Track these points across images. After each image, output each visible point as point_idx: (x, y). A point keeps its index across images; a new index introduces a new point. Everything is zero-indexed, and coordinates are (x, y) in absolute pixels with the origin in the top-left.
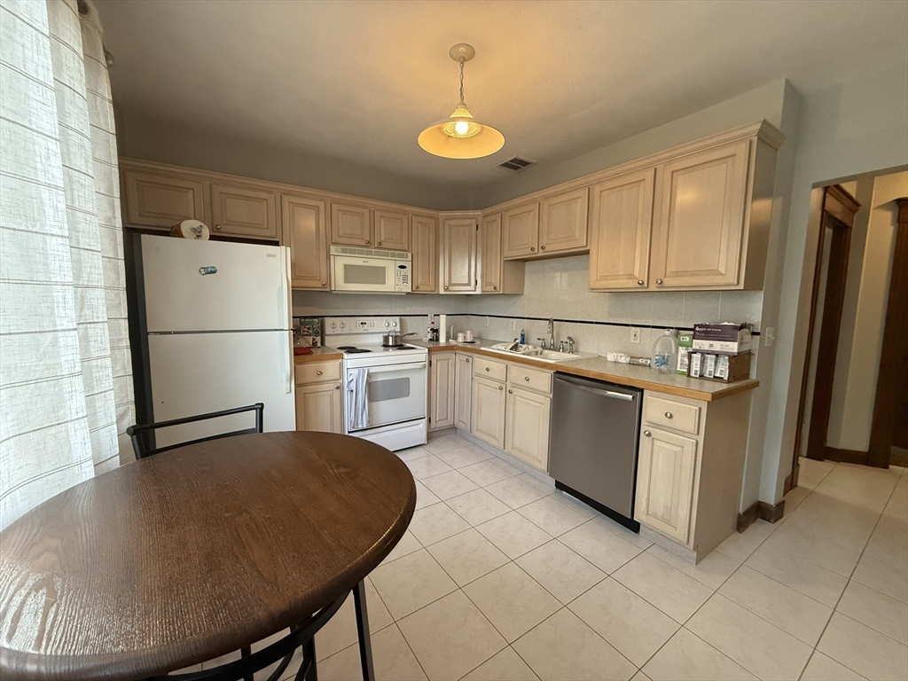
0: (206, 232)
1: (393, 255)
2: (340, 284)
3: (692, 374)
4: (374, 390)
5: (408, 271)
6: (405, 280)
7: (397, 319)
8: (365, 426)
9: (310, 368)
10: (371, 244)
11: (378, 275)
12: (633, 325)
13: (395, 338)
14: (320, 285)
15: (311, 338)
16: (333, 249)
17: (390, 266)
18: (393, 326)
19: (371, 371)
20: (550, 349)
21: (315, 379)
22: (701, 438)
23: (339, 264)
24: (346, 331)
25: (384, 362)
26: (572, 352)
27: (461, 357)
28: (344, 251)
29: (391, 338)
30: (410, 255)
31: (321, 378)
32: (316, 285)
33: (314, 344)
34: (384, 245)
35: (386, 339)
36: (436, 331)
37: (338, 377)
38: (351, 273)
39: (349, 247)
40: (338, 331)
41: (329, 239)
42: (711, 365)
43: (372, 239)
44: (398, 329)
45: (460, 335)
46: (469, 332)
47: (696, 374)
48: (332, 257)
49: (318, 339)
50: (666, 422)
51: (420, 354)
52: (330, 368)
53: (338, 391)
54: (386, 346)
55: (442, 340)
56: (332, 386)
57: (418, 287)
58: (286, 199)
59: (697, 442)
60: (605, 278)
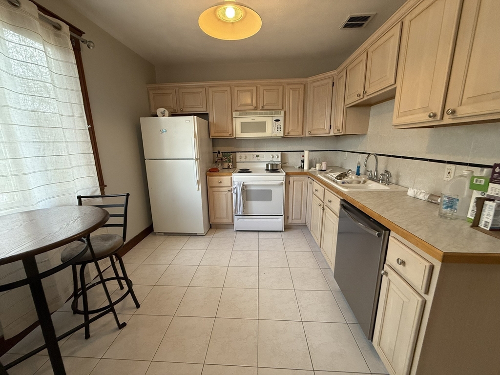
1: (271, 113)
2: (239, 134)
5: (281, 123)
6: (279, 127)
7: (279, 154)
9: (215, 180)
10: (257, 109)
11: (262, 127)
12: (449, 162)
14: (228, 135)
15: (227, 163)
16: (234, 114)
17: (269, 120)
18: (276, 158)
21: (218, 185)
22: (430, 298)
23: (238, 123)
24: (247, 160)
28: (240, 114)
30: (282, 112)
31: (221, 185)
32: (226, 135)
33: (229, 167)
34: (266, 107)
35: (267, 165)
36: (303, 161)
37: (230, 185)
38: (245, 127)
39: (243, 111)
40: (243, 160)
41: (233, 108)
43: (258, 104)
44: (279, 159)
45: (318, 165)
46: (324, 163)
48: (234, 119)
49: (231, 164)
51: (280, 176)
52: (225, 180)
53: (230, 193)
55: (306, 168)
56: (226, 189)
57: (288, 133)
59: (425, 302)
60: (405, 113)
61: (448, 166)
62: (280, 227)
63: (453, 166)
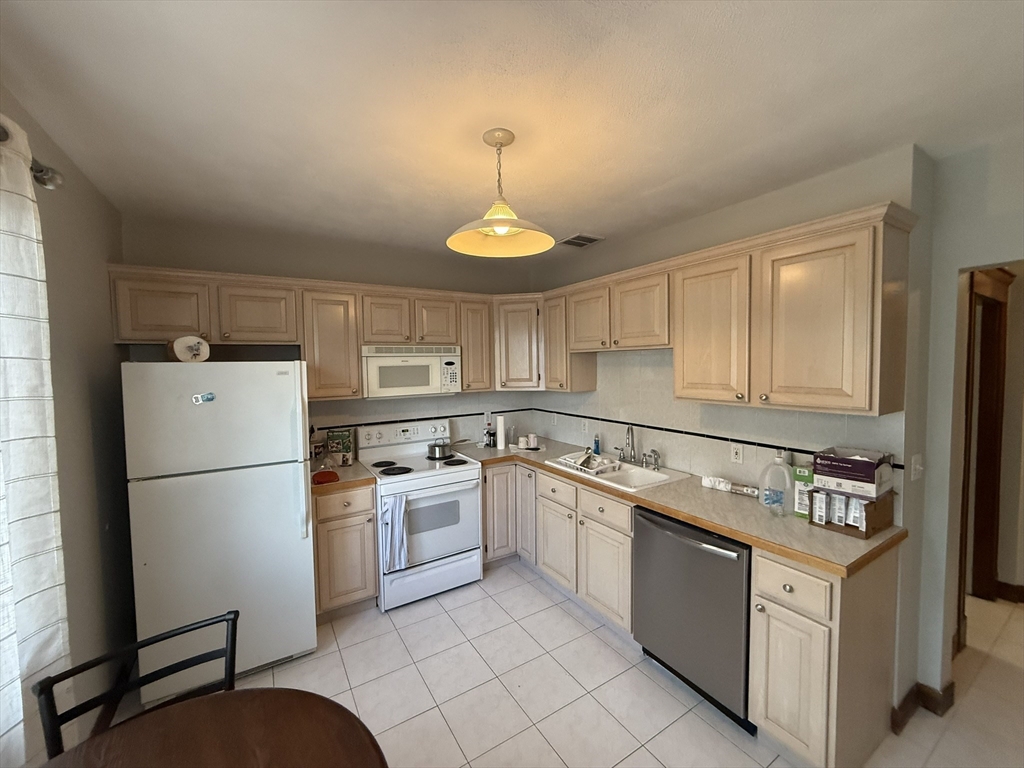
0: (205, 351)
1: (438, 351)
2: (374, 389)
3: (816, 520)
4: (413, 519)
5: (457, 368)
6: (453, 375)
7: (446, 422)
8: (403, 567)
9: (334, 500)
10: (412, 340)
11: (421, 375)
12: (732, 440)
13: (443, 447)
14: (351, 393)
15: (341, 455)
16: (365, 349)
17: (435, 363)
18: (440, 432)
19: (410, 498)
20: (630, 462)
21: (340, 511)
22: (836, 625)
23: (372, 367)
24: (383, 441)
25: (428, 484)
26: (658, 467)
27: (521, 471)
28: (378, 351)
29: (437, 449)
30: (458, 349)
31: (349, 510)
32: (344, 393)
33: (345, 462)
34: (427, 339)
35: (432, 448)
36: (493, 435)
37: (369, 506)
38: (387, 376)
39: (384, 346)
40: (374, 442)
41: (360, 338)
42: (840, 509)
43: (413, 333)
44: (447, 434)
45: (521, 439)
46: (532, 436)
47: (820, 520)
48: (364, 359)
49: (350, 456)
50: (785, 596)
51: (472, 471)
52: (360, 497)
53: (371, 524)
54: (432, 458)
55: (501, 445)
56: (362, 518)
57: (469, 386)
58: (308, 296)
59: (830, 631)
60: (694, 385)
61: (734, 444)
62: (478, 573)
63: (740, 446)
